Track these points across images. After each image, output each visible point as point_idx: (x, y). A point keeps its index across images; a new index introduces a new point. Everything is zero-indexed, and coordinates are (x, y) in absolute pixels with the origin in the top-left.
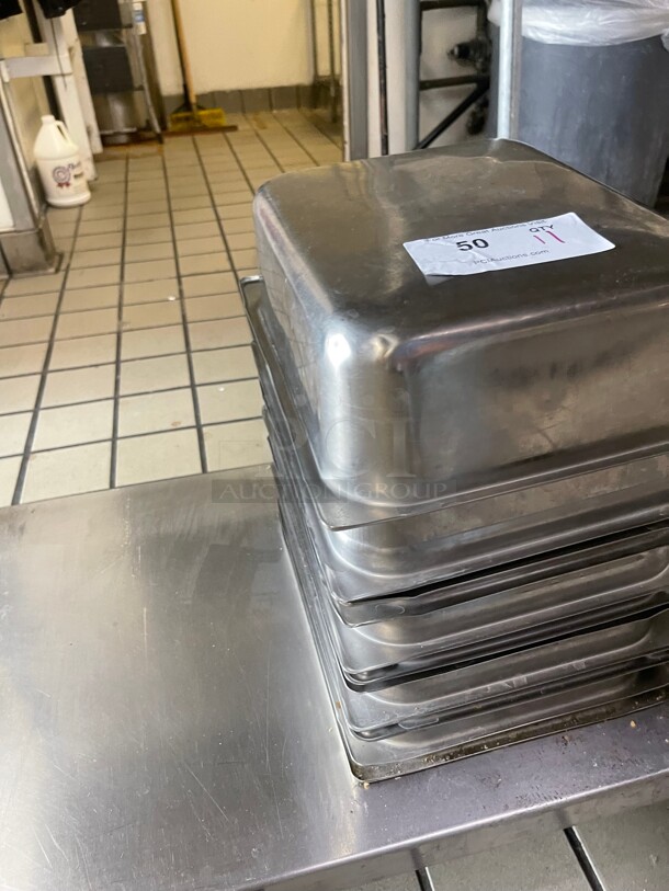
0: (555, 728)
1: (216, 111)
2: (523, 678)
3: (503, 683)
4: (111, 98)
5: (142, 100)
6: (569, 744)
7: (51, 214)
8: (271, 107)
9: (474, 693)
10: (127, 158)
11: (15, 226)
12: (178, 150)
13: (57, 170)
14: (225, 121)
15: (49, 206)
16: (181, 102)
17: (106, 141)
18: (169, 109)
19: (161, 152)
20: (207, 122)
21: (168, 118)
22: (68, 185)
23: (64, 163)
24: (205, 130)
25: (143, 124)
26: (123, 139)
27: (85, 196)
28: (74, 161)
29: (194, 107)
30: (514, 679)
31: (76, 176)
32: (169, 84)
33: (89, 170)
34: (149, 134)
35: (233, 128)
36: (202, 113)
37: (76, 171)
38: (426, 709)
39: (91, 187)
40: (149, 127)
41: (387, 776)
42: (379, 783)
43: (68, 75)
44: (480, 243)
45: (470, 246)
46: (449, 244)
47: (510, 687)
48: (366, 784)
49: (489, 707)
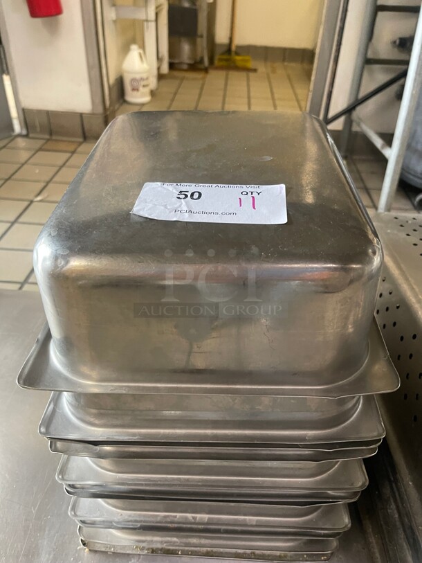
0: (237, 556)
1: (247, 58)
2: (205, 517)
3: (189, 516)
4: (183, 40)
5: (202, 43)
7: (125, 106)
8: (284, 60)
9: (165, 517)
10: (183, 79)
11: (93, 109)
12: (216, 78)
13: (133, 80)
14: (251, 65)
15: (125, 102)
16: (225, 49)
17: (172, 66)
18: (218, 51)
19: (204, 79)
20: (240, 64)
21: (217, 57)
22: (138, 90)
23: (138, 76)
24: (237, 68)
25: (198, 58)
26: (185, 67)
27: (147, 99)
28: (144, 76)
29: (233, 53)
30: (198, 516)
31: (144, 86)
32: (221, 36)
33: (153, 83)
34: (201, 66)
35: (255, 70)
36: (238, 58)
37: (145, 83)
38: (126, 517)
39: (152, 93)
40: (202, 61)
41: (103, 549)
42: (96, 552)
43: (151, 21)
44: (196, 196)
45: (186, 196)
46: (174, 191)
47: (193, 521)
48: (87, 550)
49: (179, 529)
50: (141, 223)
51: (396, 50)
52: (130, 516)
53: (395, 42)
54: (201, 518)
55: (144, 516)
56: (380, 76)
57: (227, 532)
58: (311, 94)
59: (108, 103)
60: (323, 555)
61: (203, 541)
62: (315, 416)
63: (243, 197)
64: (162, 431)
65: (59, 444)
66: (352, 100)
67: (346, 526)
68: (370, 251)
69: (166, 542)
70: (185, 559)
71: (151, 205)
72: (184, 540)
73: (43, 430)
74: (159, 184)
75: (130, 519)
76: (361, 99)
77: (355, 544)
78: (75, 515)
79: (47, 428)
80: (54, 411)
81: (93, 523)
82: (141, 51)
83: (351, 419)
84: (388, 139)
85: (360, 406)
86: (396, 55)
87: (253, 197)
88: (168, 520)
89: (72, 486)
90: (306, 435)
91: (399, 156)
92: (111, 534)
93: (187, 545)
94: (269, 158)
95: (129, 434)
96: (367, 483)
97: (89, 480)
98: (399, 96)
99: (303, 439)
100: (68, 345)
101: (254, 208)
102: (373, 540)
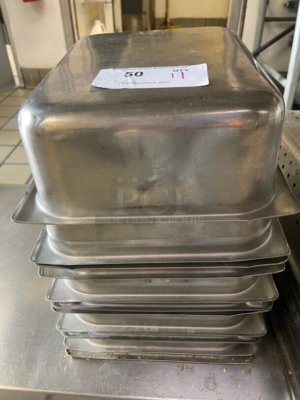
0: (182, 359)
1: (179, 26)
2: (156, 328)
3: (145, 327)
4: (132, 16)
5: (146, 18)
6: (184, 370)
9: (127, 328)
16: (164, 21)
18: (158, 24)
21: (157, 28)
29: (168, 24)
30: (152, 327)
32: (160, 13)
36: (172, 27)
38: (98, 329)
41: (83, 357)
42: (78, 358)
43: (109, 3)
44: (139, 74)
45: (131, 75)
46: (123, 72)
47: (148, 331)
48: (71, 357)
49: (138, 339)
51: (286, 11)
52: (101, 328)
53: (285, 5)
54: (154, 329)
55: (112, 328)
56: (276, 30)
57: (173, 339)
60: (246, 357)
61: (156, 348)
62: (236, 240)
63: (174, 73)
64: (121, 257)
65: (47, 269)
67: (263, 332)
68: (274, 100)
69: (129, 349)
70: (144, 362)
71: (104, 81)
72: (142, 347)
73: (34, 258)
74: (111, 69)
75: (102, 330)
76: (263, 47)
77: (270, 351)
78: (61, 328)
79: (37, 257)
80: (41, 247)
81: (75, 336)
82: (103, 25)
83: (264, 244)
85: (270, 235)
86: (286, 14)
87: (182, 73)
88: (129, 330)
89: (56, 304)
90: (230, 256)
91: (292, 84)
92: (88, 344)
93: (144, 351)
94: (194, 51)
95: (96, 260)
96: (278, 296)
97: (70, 299)
98: (290, 44)
99: (227, 258)
100: (50, 194)
101: (183, 78)
102: (284, 347)
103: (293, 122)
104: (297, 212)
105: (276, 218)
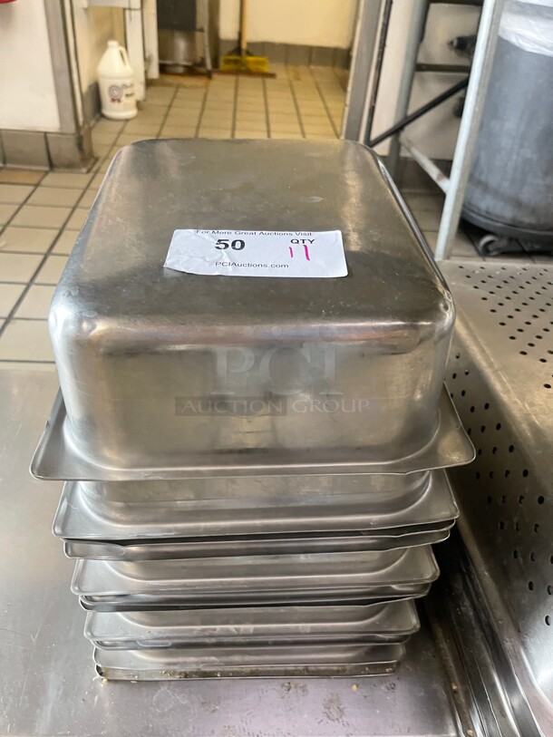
0: (287, 673)
1: (261, 59)
2: (250, 627)
3: (232, 627)
4: (177, 34)
5: (203, 40)
6: (291, 691)
7: (103, 123)
8: (310, 62)
9: (203, 630)
10: (178, 87)
11: (61, 129)
12: (222, 85)
13: (112, 88)
14: (267, 69)
15: (103, 116)
16: (231, 48)
17: (163, 69)
18: (224, 50)
19: (207, 87)
20: (253, 67)
21: (222, 59)
22: (119, 101)
23: (119, 83)
24: (249, 73)
25: (199, 60)
26: (181, 70)
27: (132, 112)
28: (128, 82)
29: (244, 53)
30: (242, 627)
31: (127, 95)
32: (228, 30)
33: (139, 92)
34: (202, 70)
35: (272, 76)
36: (250, 59)
37: (128, 91)
38: (156, 634)
39: (139, 105)
40: (202, 64)
41: (125, 678)
42: (116, 681)
43: (135, 10)
44: (238, 245)
45: (227, 246)
46: (211, 240)
47: (236, 633)
48: (105, 680)
49: (220, 645)
50: (177, 279)
51: (453, 53)
52: (160, 632)
53: (452, 43)
54: (245, 630)
55: (176, 631)
56: (434, 86)
57: (276, 644)
58: (347, 109)
59: (81, 119)
60: (387, 666)
61: (247, 658)
62: (380, 498)
63: (294, 246)
64: (202, 524)
65: (76, 546)
66: (400, 118)
67: (415, 626)
68: (442, 305)
69: (203, 663)
70: (226, 681)
71: (186, 257)
72: (225, 659)
73: (58, 530)
74: (192, 231)
75: (161, 635)
76: (411, 116)
77: (424, 652)
78: (93, 636)
79: (63, 528)
80: (69, 508)
81: (113, 646)
82: (123, 49)
83: (420, 501)
84: (446, 166)
85: (430, 485)
86: (451, 58)
87: (305, 246)
88: (207, 634)
89: (89, 599)
90: (370, 521)
91: (458, 191)
92: (135, 658)
93: (227, 664)
94: (318, 199)
95: (163, 530)
96: (438, 574)
97: (111, 590)
98: (459, 112)
99: (367, 524)
100: (91, 426)
101: (308, 259)
102: (444, 646)
103: (461, 284)
104: (470, 462)
105: (442, 469)
